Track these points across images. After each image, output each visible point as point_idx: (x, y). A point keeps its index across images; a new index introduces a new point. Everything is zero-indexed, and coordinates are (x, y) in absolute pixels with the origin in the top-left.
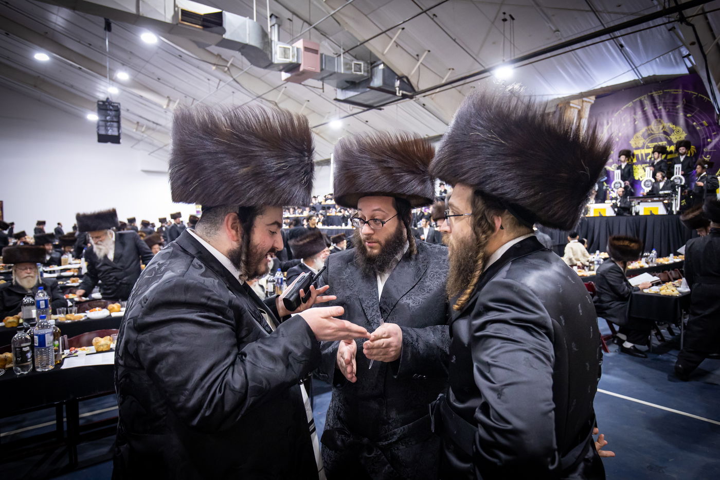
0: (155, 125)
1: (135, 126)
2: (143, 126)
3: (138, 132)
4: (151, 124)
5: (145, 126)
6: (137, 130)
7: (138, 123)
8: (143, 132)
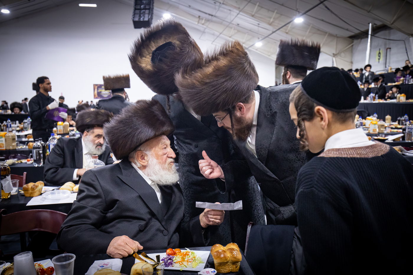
0: (210, 16)
1: (197, 20)
2: (203, 19)
3: (200, 25)
4: (207, 16)
5: (204, 19)
6: (198, 22)
7: (199, 17)
8: (203, 24)
